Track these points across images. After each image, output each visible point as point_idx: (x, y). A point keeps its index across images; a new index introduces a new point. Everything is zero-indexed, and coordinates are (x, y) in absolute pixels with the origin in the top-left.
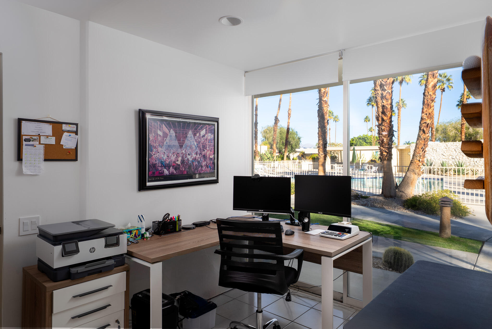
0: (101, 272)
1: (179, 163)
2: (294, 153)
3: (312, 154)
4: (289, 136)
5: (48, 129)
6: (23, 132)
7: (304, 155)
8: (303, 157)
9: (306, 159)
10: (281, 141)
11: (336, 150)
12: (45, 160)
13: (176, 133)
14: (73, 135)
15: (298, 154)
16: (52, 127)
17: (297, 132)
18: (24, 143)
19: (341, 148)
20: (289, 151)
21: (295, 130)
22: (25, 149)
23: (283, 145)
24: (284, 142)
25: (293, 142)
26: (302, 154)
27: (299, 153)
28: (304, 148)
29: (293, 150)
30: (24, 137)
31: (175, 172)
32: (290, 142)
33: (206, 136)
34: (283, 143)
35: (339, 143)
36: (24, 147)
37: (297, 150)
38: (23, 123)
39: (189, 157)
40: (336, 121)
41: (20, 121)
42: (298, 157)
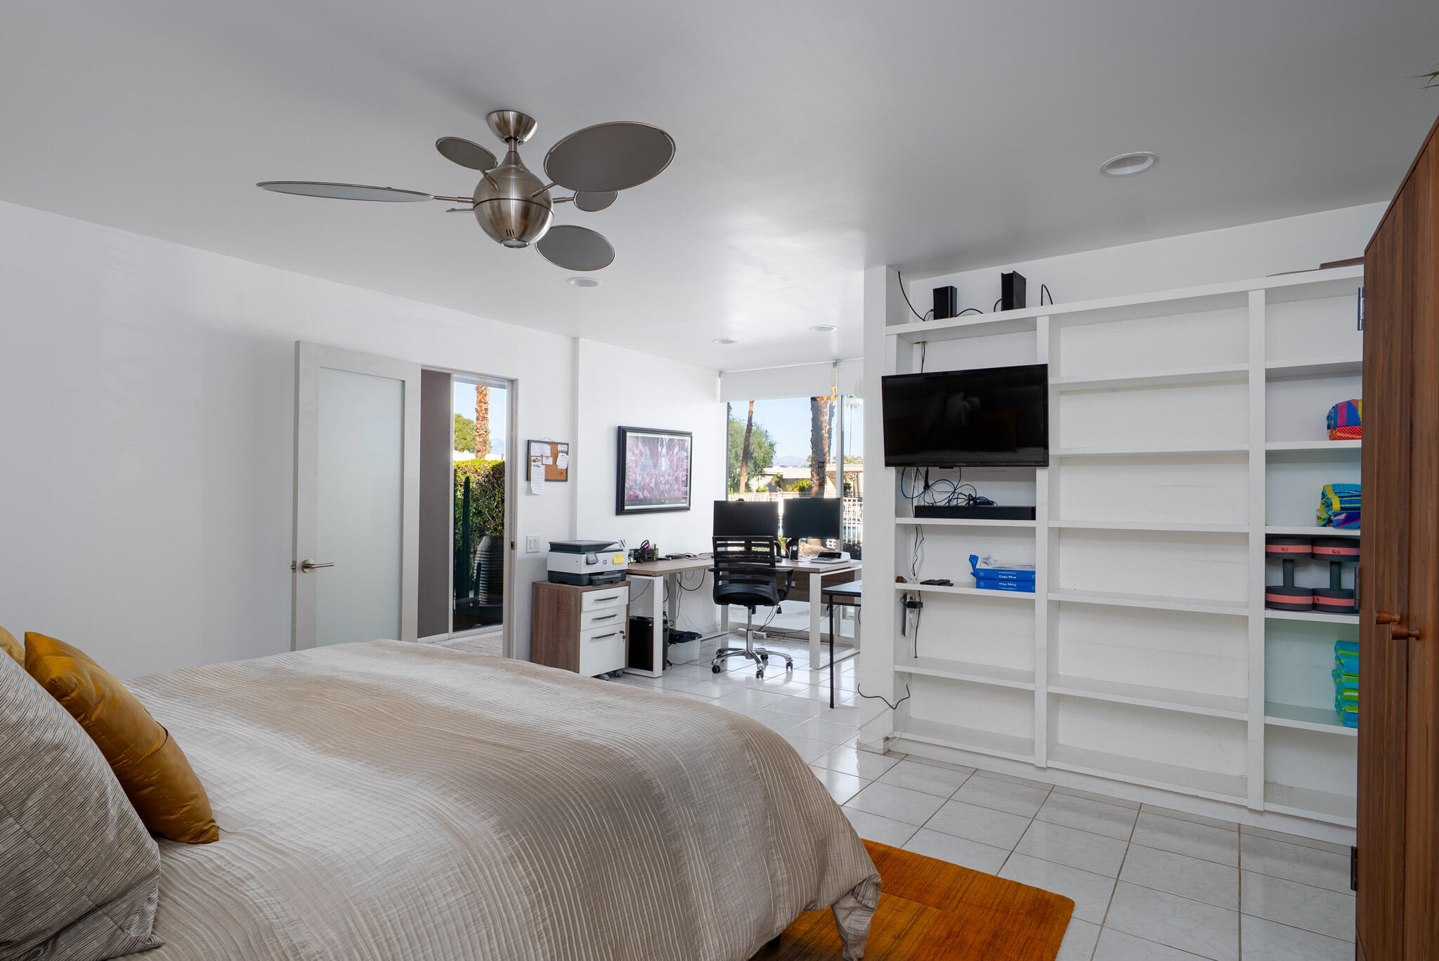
0: (612, 582)
1: (652, 485)
2: (760, 476)
3: (798, 479)
4: (752, 439)
5: (547, 450)
6: (532, 453)
7: (781, 482)
8: (780, 487)
9: (786, 491)
10: (733, 451)
11: (849, 472)
12: (546, 480)
13: (651, 451)
14: (565, 454)
15: (768, 479)
16: (551, 448)
17: (766, 432)
18: (533, 463)
19: (860, 468)
20: (749, 473)
21: (764, 428)
22: (533, 469)
23: (737, 460)
24: (741, 453)
25: (758, 454)
26: (778, 480)
27: (772, 477)
28: (782, 466)
29: (758, 470)
30: (533, 458)
31: (649, 496)
32: (752, 454)
33: (679, 454)
34: (737, 455)
35: (856, 457)
36: (532, 467)
37: (767, 470)
38: (533, 445)
39: (662, 478)
40: (851, 407)
41: (529, 442)
42: (769, 485)
